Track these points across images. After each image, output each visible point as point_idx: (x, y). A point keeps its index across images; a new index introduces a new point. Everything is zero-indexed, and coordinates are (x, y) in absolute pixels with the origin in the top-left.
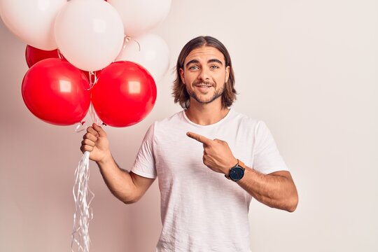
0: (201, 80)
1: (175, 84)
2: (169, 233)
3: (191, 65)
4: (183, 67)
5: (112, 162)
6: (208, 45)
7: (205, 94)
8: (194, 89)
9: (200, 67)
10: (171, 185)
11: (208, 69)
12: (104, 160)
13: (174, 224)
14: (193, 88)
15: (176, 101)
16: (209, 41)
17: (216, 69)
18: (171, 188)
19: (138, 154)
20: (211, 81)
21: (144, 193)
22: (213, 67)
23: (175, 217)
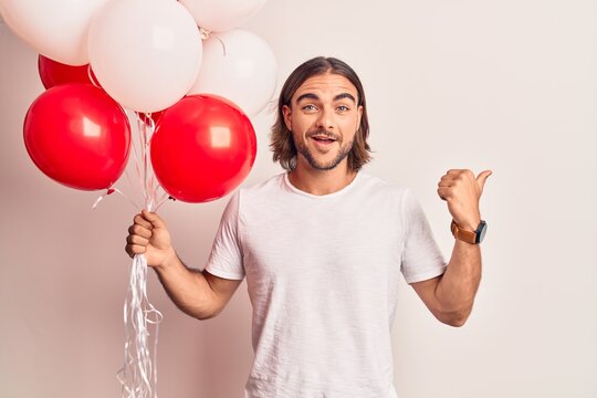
0: (321, 128)
1: (275, 131)
2: (266, 365)
3: (305, 102)
4: (289, 104)
5: (178, 264)
6: (333, 72)
7: (324, 152)
8: (308, 143)
9: (321, 107)
10: (271, 290)
11: (333, 110)
12: (164, 264)
13: (275, 350)
14: (306, 141)
15: (275, 159)
16: (336, 66)
17: (344, 112)
18: (270, 295)
19: (216, 241)
20: (335, 132)
21: (226, 302)
22: (340, 108)
23: (276, 340)
